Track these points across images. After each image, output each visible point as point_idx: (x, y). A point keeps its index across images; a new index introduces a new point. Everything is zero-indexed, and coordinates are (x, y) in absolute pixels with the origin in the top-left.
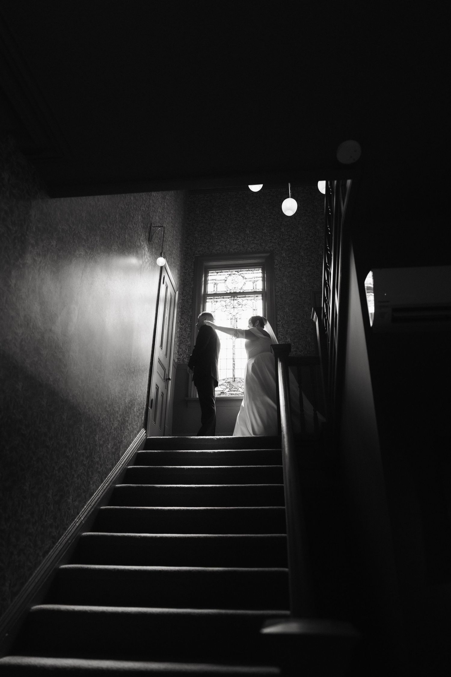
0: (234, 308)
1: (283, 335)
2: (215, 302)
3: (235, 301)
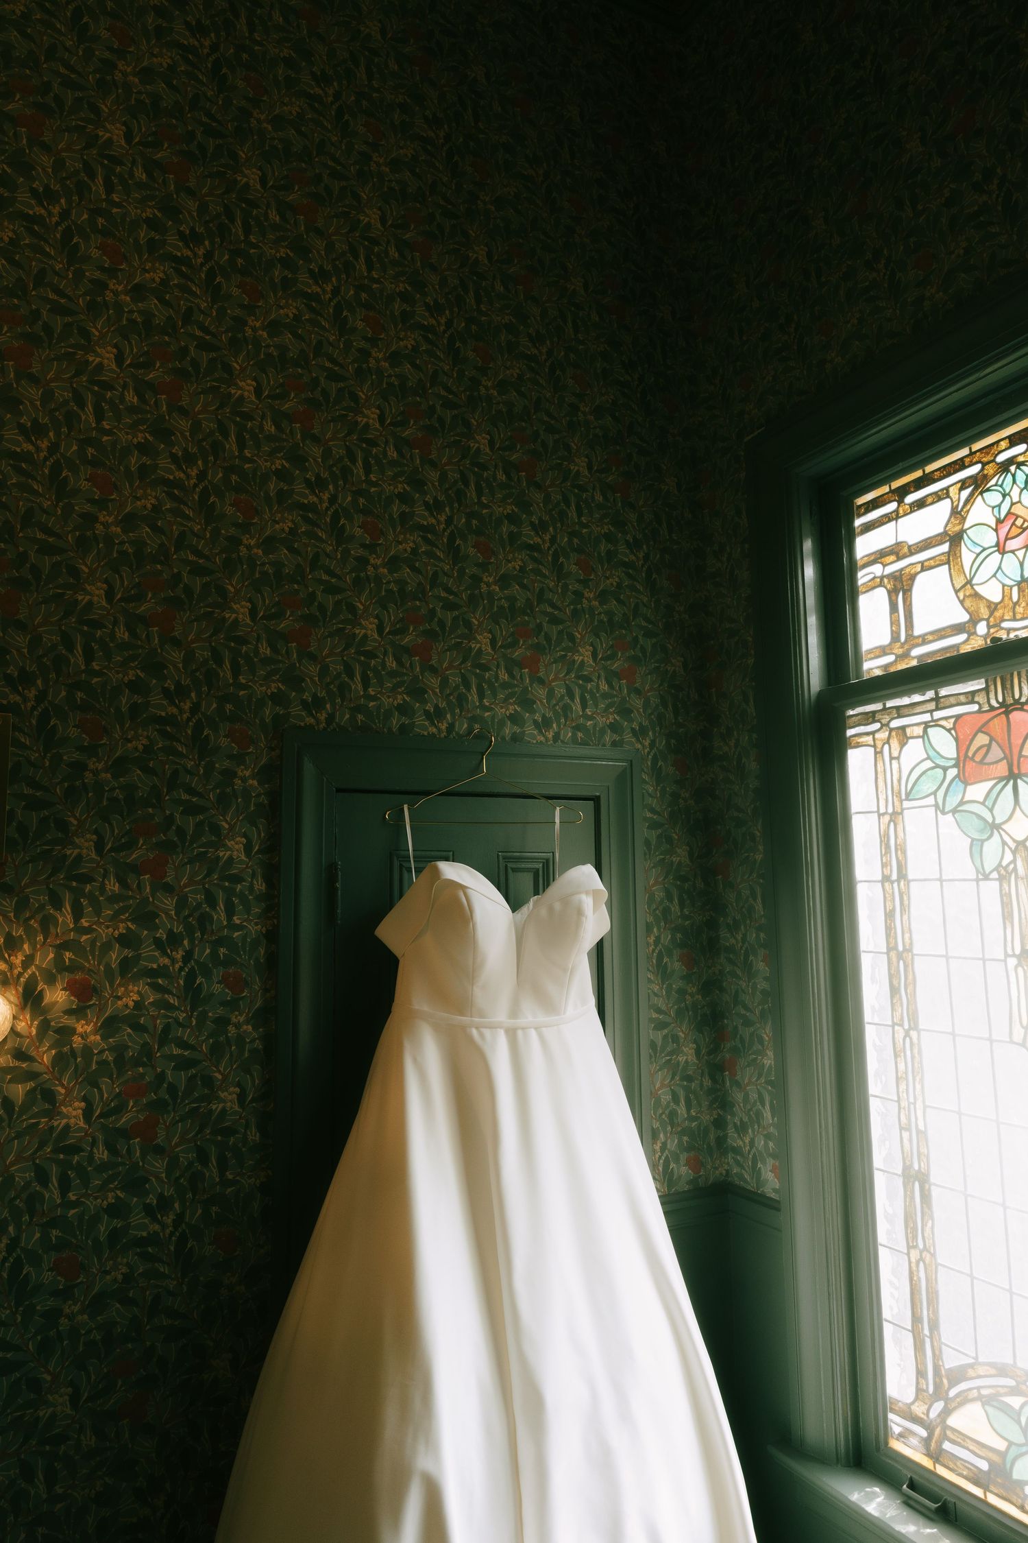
0: (1008, 778)
2: (895, 743)
3: (1015, 716)
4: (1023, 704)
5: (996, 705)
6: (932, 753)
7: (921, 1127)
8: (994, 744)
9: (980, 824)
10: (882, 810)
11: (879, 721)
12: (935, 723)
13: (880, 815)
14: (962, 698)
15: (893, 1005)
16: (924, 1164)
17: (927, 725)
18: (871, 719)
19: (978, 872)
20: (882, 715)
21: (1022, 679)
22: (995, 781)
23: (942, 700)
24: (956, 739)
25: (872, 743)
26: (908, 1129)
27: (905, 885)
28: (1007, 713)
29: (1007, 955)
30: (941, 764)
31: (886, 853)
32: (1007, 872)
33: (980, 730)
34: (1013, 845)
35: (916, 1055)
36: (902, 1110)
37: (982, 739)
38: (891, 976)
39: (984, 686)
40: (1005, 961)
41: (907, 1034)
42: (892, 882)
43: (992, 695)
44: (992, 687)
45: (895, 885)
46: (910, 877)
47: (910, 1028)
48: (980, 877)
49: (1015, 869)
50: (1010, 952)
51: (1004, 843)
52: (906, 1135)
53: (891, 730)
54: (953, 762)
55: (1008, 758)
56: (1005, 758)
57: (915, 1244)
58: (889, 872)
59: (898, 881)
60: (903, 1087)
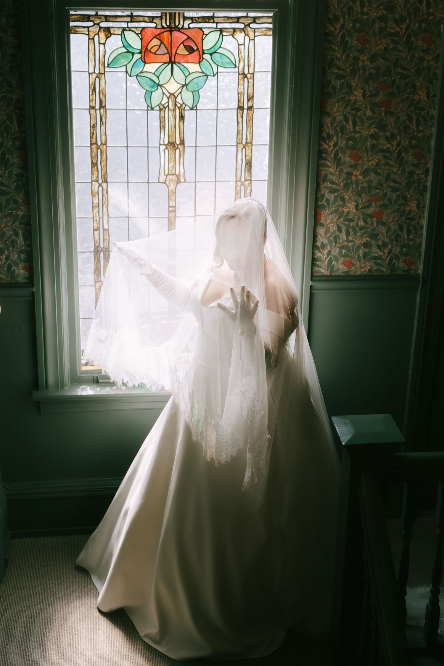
0: (169, 63)
1: (335, 191)
2: (102, 35)
3: (176, 34)
4: (179, 29)
5: (166, 26)
6: (125, 44)
7: (106, 227)
8: (162, 45)
9: (152, 84)
10: (91, 72)
11: (92, 21)
12: (130, 29)
13: (89, 74)
14: (147, 19)
15: (92, 172)
16: (106, 244)
17: (124, 29)
18: (87, 19)
19: (148, 106)
20: (95, 18)
21: (180, 16)
22: (162, 63)
23: (135, 17)
24: (141, 40)
25: (87, 33)
26: (98, 229)
27: (103, 111)
28: (171, 32)
29: (160, 145)
30: (131, 51)
31: (92, 94)
32: (164, 107)
33: (155, 37)
34: (168, 95)
35: (105, 194)
36: (95, 222)
37: (156, 42)
38: (92, 157)
39: (160, 15)
40: (159, 147)
41: (100, 185)
42: (96, 110)
43: (164, 21)
44: (164, 17)
45: (98, 111)
46: (107, 108)
47: (102, 182)
48: (149, 109)
49: (168, 106)
50: (162, 143)
51: (164, 93)
52: (97, 233)
53: (100, 28)
54: (139, 51)
55: (170, 53)
56: (168, 53)
57: (99, 280)
58: (94, 105)
59: (100, 109)
60: (96, 210)
